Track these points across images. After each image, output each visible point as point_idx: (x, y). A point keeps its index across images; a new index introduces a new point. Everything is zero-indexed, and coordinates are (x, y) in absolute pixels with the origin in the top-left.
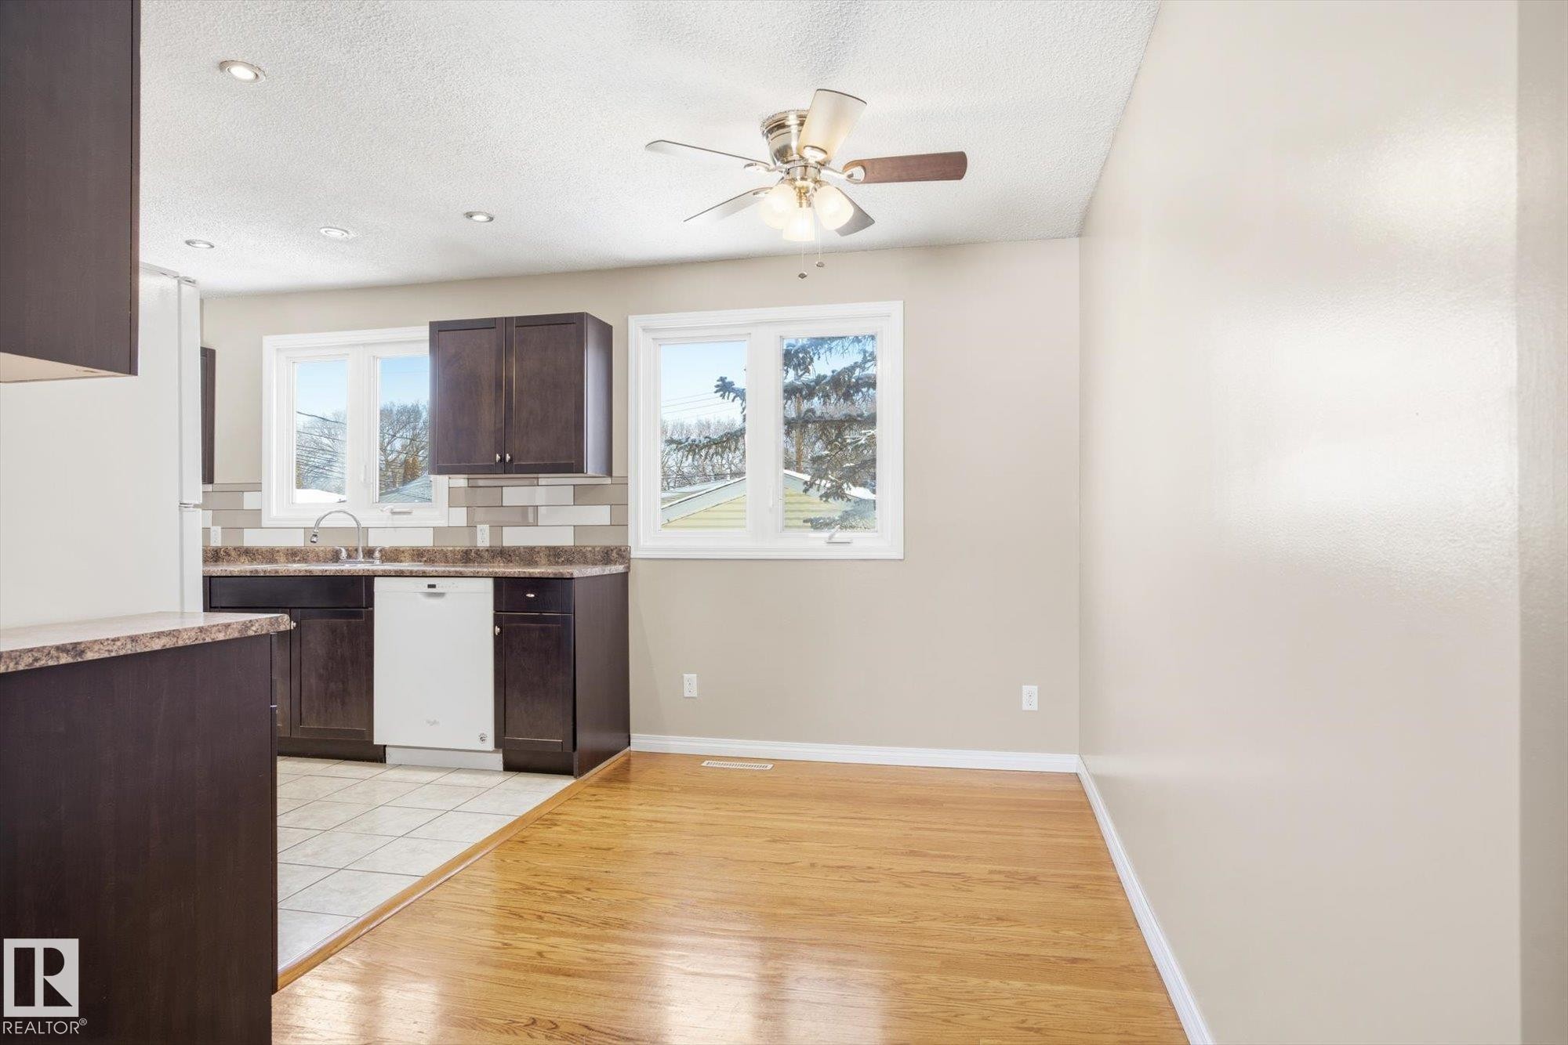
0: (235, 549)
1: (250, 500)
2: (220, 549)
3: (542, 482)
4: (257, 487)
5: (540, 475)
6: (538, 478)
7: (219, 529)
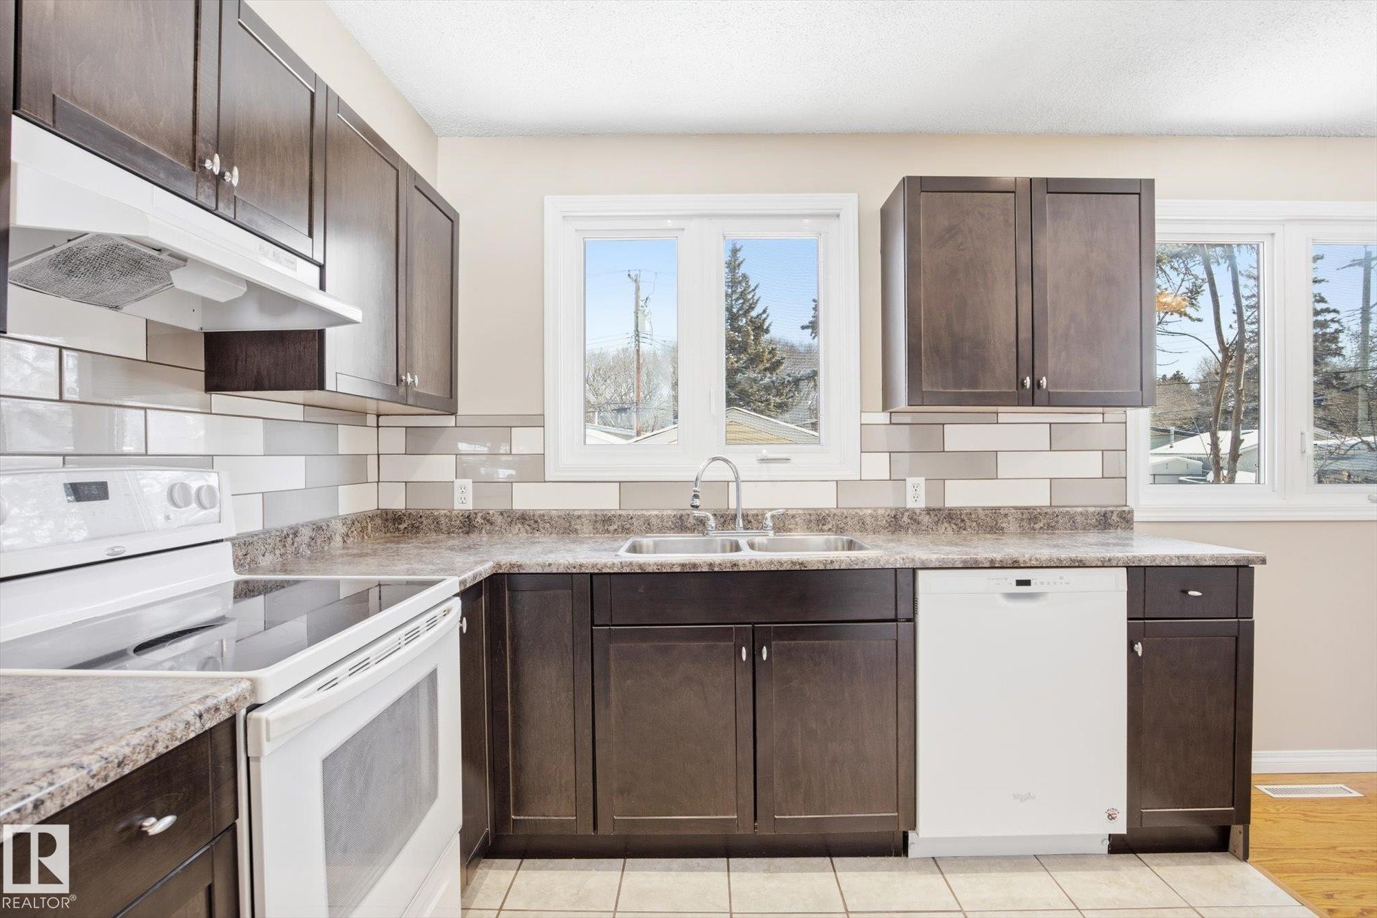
0: (502, 514)
1: (524, 441)
2: (476, 514)
3: (1002, 418)
4: (537, 421)
5: (1001, 409)
6: (997, 413)
7: (468, 483)
